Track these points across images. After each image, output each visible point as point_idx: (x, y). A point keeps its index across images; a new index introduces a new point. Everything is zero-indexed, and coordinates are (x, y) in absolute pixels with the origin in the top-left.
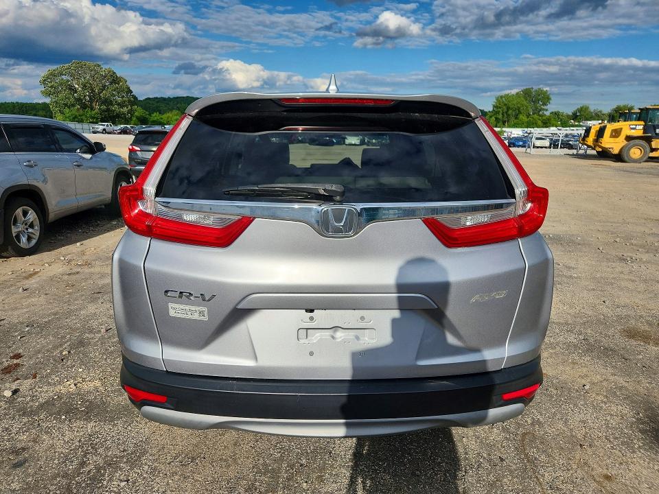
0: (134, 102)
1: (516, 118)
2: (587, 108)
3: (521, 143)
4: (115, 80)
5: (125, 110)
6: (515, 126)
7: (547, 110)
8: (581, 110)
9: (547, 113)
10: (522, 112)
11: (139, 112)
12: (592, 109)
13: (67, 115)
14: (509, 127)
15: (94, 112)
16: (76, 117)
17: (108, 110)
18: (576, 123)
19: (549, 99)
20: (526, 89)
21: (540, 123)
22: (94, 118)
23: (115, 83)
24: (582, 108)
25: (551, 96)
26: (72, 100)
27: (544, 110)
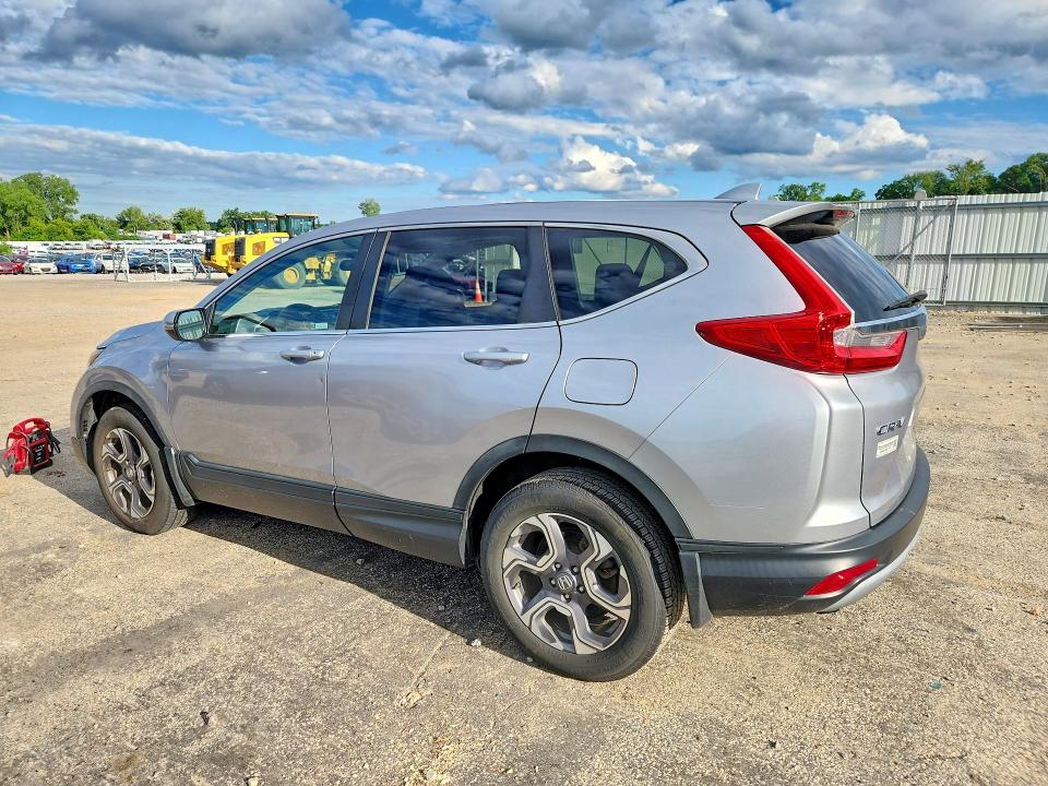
1: (24, 224)
2: (138, 211)
3: (80, 266)
6: (26, 237)
7: (76, 212)
8: (129, 213)
9: (77, 217)
10: (33, 213)
12: (145, 212)
14: (15, 238)
18: (130, 234)
19: (74, 194)
20: (30, 175)
21: (69, 231)
24: (130, 210)
25: (77, 189)
27: (71, 211)
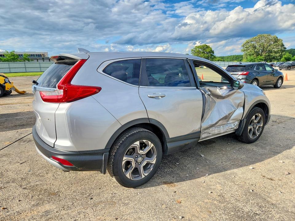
0: (284, 50)
4: (276, 40)
5: (278, 55)
11: (287, 55)
13: (248, 59)
15: (262, 57)
16: (252, 60)
17: (269, 56)
22: (261, 59)
23: (276, 42)
26: (253, 52)
